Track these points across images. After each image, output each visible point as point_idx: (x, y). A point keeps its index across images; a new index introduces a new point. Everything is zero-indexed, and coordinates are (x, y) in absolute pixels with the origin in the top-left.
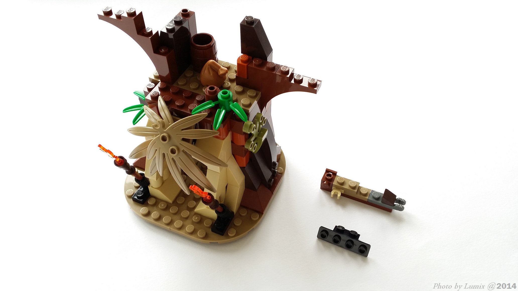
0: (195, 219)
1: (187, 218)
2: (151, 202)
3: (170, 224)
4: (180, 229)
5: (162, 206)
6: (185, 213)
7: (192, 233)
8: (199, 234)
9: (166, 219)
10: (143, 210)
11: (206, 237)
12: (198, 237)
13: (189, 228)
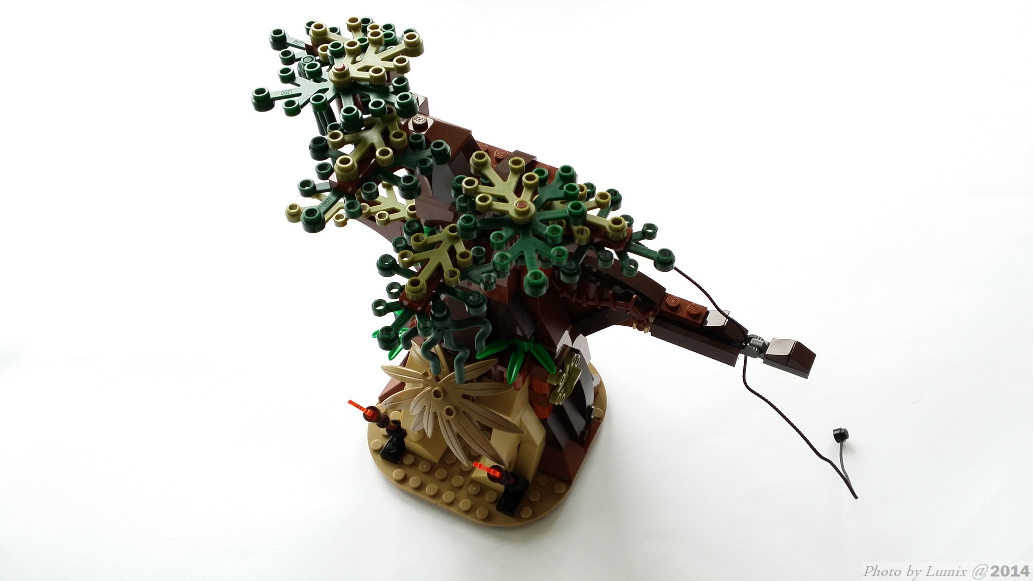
0: (472, 489)
1: (460, 488)
2: (408, 460)
3: (436, 496)
4: (451, 504)
5: (423, 467)
6: (458, 480)
7: (468, 512)
8: (479, 513)
9: (431, 489)
10: (398, 473)
11: (488, 519)
12: (476, 518)
13: (465, 503)
